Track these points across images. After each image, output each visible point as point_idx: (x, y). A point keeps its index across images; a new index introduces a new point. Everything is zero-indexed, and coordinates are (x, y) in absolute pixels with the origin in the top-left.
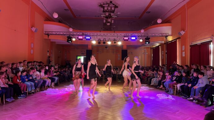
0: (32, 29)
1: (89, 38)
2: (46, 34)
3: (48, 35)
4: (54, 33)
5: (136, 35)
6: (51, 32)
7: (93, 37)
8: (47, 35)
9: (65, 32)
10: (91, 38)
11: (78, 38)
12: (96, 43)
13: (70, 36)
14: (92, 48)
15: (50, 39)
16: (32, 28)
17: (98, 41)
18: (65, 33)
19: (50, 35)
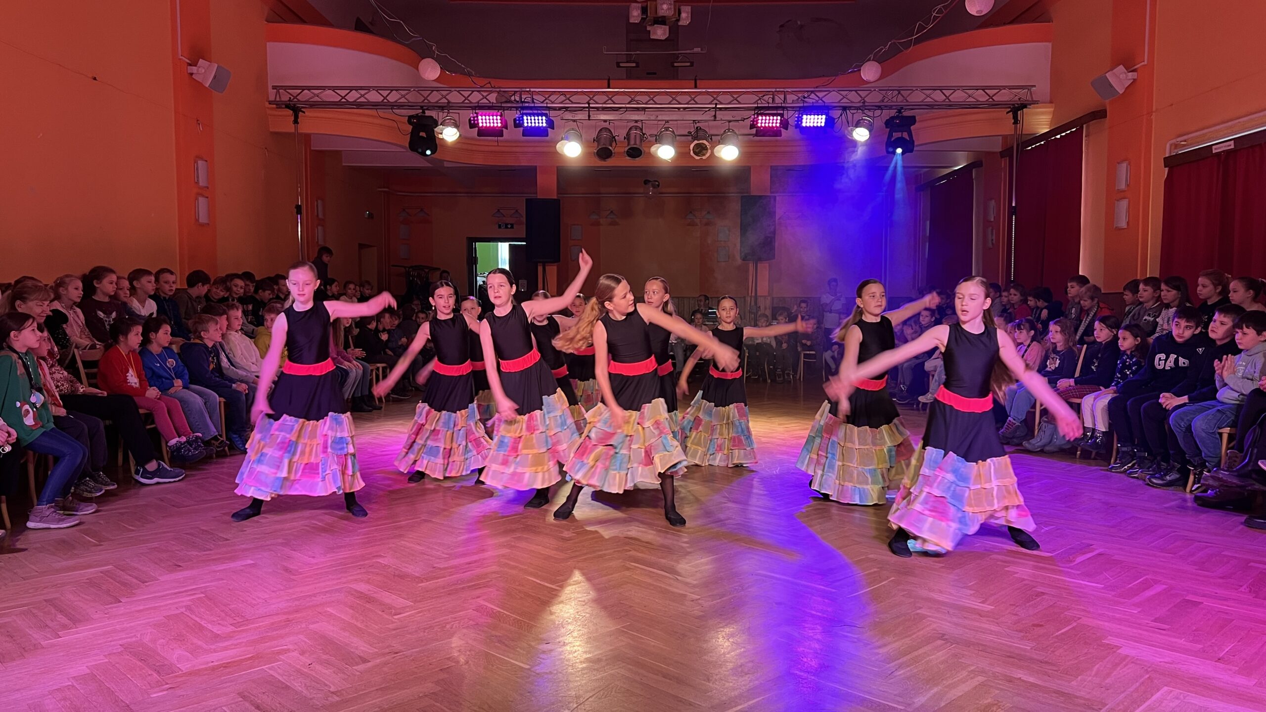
0: (194, 69)
1: (541, 122)
2: (279, 105)
3: (295, 109)
4: (329, 96)
5: (832, 97)
6: (309, 88)
7: (568, 116)
8: (288, 107)
9: (397, 89)
10: (551, 124)
11: (473, 124)
12: (587, 155)
13: (428, 113)
14: (559, 191)
15: (307, 137)
16: (194, 64)
17: (597, 140)
18: (393, 97)
19: (309, 113)
